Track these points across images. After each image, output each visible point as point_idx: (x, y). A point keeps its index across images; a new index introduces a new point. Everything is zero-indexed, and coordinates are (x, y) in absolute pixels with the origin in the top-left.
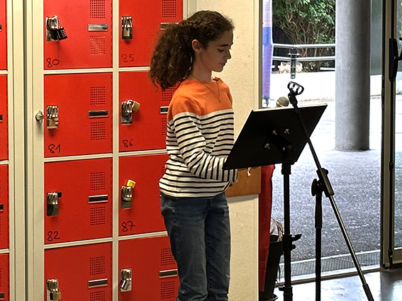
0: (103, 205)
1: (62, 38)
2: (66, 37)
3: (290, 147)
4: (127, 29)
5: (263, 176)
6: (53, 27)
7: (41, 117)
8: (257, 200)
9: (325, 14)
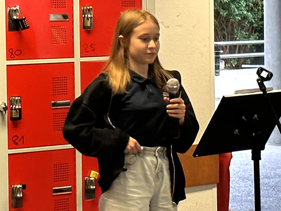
0: (67, 197)
1: (24, 28)
2: (28, 27)
3: (260, 132)
4: (88, 19)
5: (221, 165)
6: (15, 17)
7: (5, 109)
8: (215, 190)
9: (245, 12)
